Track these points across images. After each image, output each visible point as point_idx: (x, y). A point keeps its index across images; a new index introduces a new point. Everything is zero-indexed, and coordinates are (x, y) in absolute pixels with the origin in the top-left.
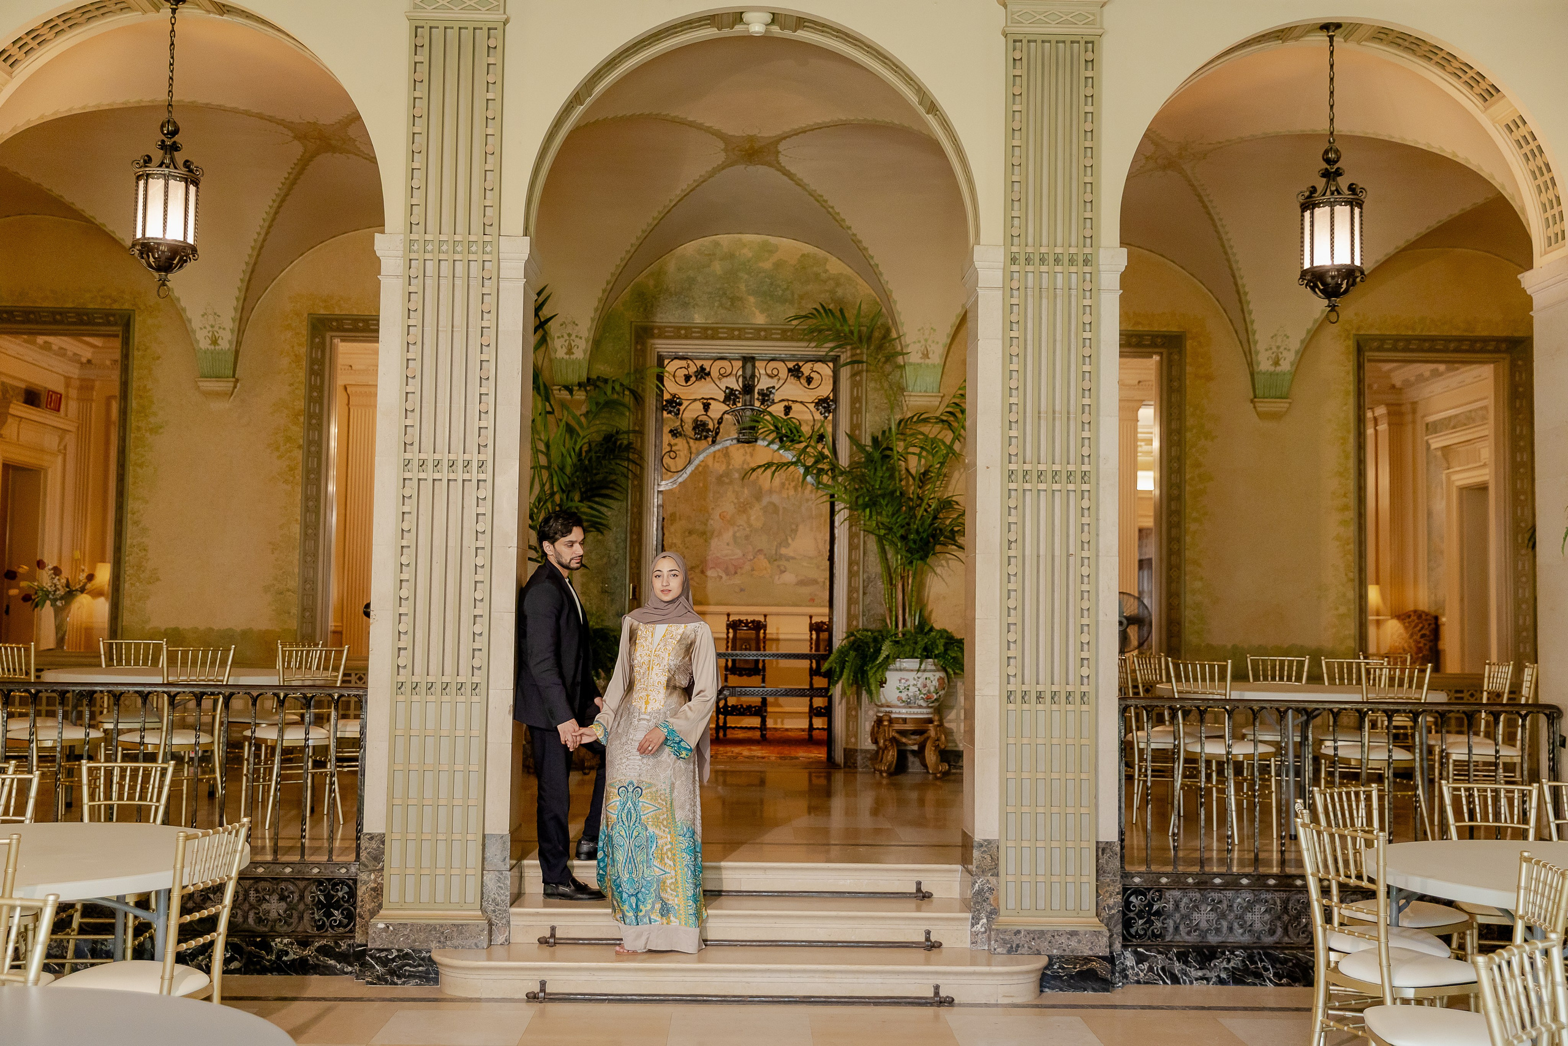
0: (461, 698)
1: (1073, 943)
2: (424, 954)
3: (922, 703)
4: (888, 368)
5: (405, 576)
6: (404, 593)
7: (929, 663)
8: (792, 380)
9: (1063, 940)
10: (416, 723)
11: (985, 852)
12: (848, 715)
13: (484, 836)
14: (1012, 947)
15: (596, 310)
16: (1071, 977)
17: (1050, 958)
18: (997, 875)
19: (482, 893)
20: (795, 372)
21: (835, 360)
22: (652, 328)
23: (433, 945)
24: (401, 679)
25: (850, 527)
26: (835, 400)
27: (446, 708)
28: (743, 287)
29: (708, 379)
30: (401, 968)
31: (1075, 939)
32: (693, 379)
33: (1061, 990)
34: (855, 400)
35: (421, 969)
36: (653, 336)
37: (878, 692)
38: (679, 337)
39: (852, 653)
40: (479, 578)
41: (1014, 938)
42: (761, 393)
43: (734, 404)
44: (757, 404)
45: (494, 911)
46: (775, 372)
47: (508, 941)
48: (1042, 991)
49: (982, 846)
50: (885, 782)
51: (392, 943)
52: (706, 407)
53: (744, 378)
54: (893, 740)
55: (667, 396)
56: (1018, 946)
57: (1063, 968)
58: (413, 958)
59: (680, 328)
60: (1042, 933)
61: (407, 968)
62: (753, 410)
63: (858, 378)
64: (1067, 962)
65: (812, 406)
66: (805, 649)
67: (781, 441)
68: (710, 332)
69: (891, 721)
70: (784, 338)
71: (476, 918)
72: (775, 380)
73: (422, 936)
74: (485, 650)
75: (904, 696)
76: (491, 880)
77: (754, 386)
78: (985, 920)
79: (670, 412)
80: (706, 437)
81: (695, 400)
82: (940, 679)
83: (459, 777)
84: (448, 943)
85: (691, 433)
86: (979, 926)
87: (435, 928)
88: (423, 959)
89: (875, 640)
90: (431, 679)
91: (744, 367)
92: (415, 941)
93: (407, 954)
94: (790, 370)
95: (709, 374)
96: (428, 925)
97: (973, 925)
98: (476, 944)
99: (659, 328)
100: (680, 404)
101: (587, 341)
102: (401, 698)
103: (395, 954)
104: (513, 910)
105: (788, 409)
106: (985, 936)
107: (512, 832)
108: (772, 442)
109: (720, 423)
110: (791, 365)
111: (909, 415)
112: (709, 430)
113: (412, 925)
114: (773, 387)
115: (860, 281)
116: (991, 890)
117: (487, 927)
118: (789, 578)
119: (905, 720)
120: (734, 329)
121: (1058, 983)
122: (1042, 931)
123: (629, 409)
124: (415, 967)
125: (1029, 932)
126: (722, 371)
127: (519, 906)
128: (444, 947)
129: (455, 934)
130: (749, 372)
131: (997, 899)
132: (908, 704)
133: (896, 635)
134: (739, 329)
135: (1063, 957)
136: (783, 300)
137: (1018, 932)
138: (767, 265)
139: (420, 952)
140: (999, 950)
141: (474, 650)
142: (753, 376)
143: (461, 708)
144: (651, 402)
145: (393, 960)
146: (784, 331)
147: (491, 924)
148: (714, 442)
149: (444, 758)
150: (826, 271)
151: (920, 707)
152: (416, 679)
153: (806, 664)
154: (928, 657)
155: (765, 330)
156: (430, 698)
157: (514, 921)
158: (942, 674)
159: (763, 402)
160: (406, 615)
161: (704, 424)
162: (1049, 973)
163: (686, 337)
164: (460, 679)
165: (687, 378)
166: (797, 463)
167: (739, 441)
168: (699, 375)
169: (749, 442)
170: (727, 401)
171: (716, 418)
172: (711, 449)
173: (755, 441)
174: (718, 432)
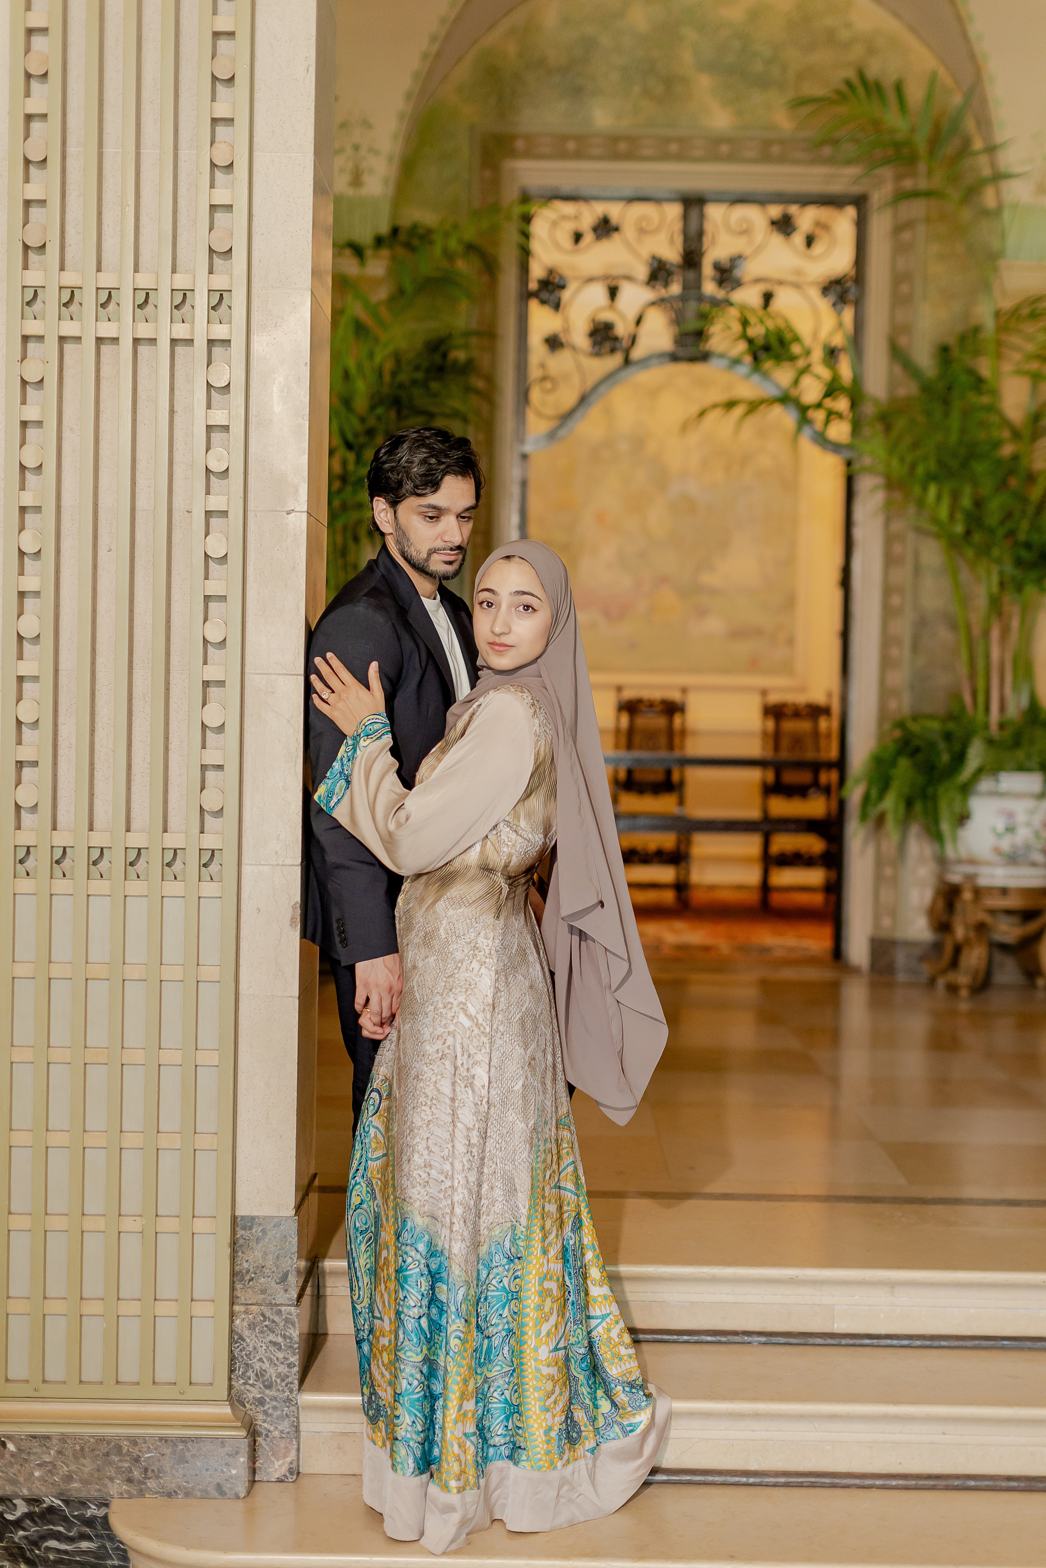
0: (173, 888)
2: (92, 1511)
3: (1038, 857)
4: (966, 215)
5: (30, 583)
6: (29, 625)
8: (777, 239)
10: (63, 949)
12: (879, 878)
13: (234, 1218)
15: (409, 96)
19: (232, 1359)
20: (784, 225)
21: (860, 202)
22: (512, 138)
23: (115, 1488)
24: (25, 838)
25: (888, 521)
26: (861, 281)
27: (138, 910)
28: (687, 57)
29: (618, 236)
30: (35, 1543)
32: (588, 237)
34: (899, 278)
35: (85, 1545)
36: (513, 154)
37: (955, 839)
38: (563, 155)
39: (904, 763)
40: (214, 587)
42: (716, 266)
43: (666, 287)
44: (709, 288)
45: (261, 1402)
46: (746, 225)
47: (295, 1472)
50: (964, 1006)
51: (13, 1482)
52: (613, 292)
53: (685, 236)
54: (981, 928)
55: (537, 271)
58: (65, 1519)
59: (565, 138)
61: (53, 1543)
62: (701, 299)
63: (906, 236)
65: (814, 293)
66: (754, 749)
67: (756, 358)
68: (623, 146)
69: (978, 892)
70: (765, 157)
71: (218, 1423)
72: (744, 239)
73: (88, 1466)
74: (232, 769)
75: (1005, 844)
76: (252, 1326)
77: (703, 253)
79: (543, 302)
80: (613, 351)
81: (592, 278)
83: (171, 1081)
84: (151, 1484)
85: (586, 345)
87: (119, 1448)
88: (90, 1522)
89: (948, 736)
90: (98, 839)
91: (685, 217)
92: (69, 1478)
93: (51, 1510)
94: (773, 223)
95: (617, 228)
96: (101, 1439)
98: (219, 1488)
99: (527, 138)
100: (562, 287)
101: (390, 159)
102: (25, 885)
103: (22, 1508)
104: (307, 1398)
105: (768, 297)
107: (298, 1208)
108: (736, 362)
109: (639, 322)
110: (775, 211)
111: (1006, 304)
112: (616, 339)
113: (63, 1438)
114: (740, 257)
115: (914, 43)
117: (244, 1445)
118: (715, 625)
119: (1004, 891)
120: (667, 140)
124: (71, 1540)
126: (643, 223)
127: (319, 1388)
128: (141, 1494)
129: (167, 1464)
130: (694, 225)
132: (1012, 859)
133: (986, 727)
134: (681, 140)
136: (763, 83)
138: (735, 14)
139: (83, 1504)
141: (204, 768)
142: (700, 234)
143: (174, 910)
144: (509, 282)
145: (18, 1524)
146: (767, 144)
147: (253, 1433)
148: (627, 362)
149: (135, 1034)
150: (848, 25)
151: (1034, 864)
152: (61, 839)
153: (755, 775)
155: (729, 140)
156: (98, 886)
157: (309, 1424)
159: (720, 282)
160: (35, 679)
161: (609, 327)
163: (578, 155)
164: (172, 840)
165: (578, 237)
166: (785, 399)
167: (674, 358)
168: (599, 231)
169: (692, 359)
170: (652, 283)
171: (631, 315)
172: (623, 374)
173: (704, 357)
174: (634, 339)
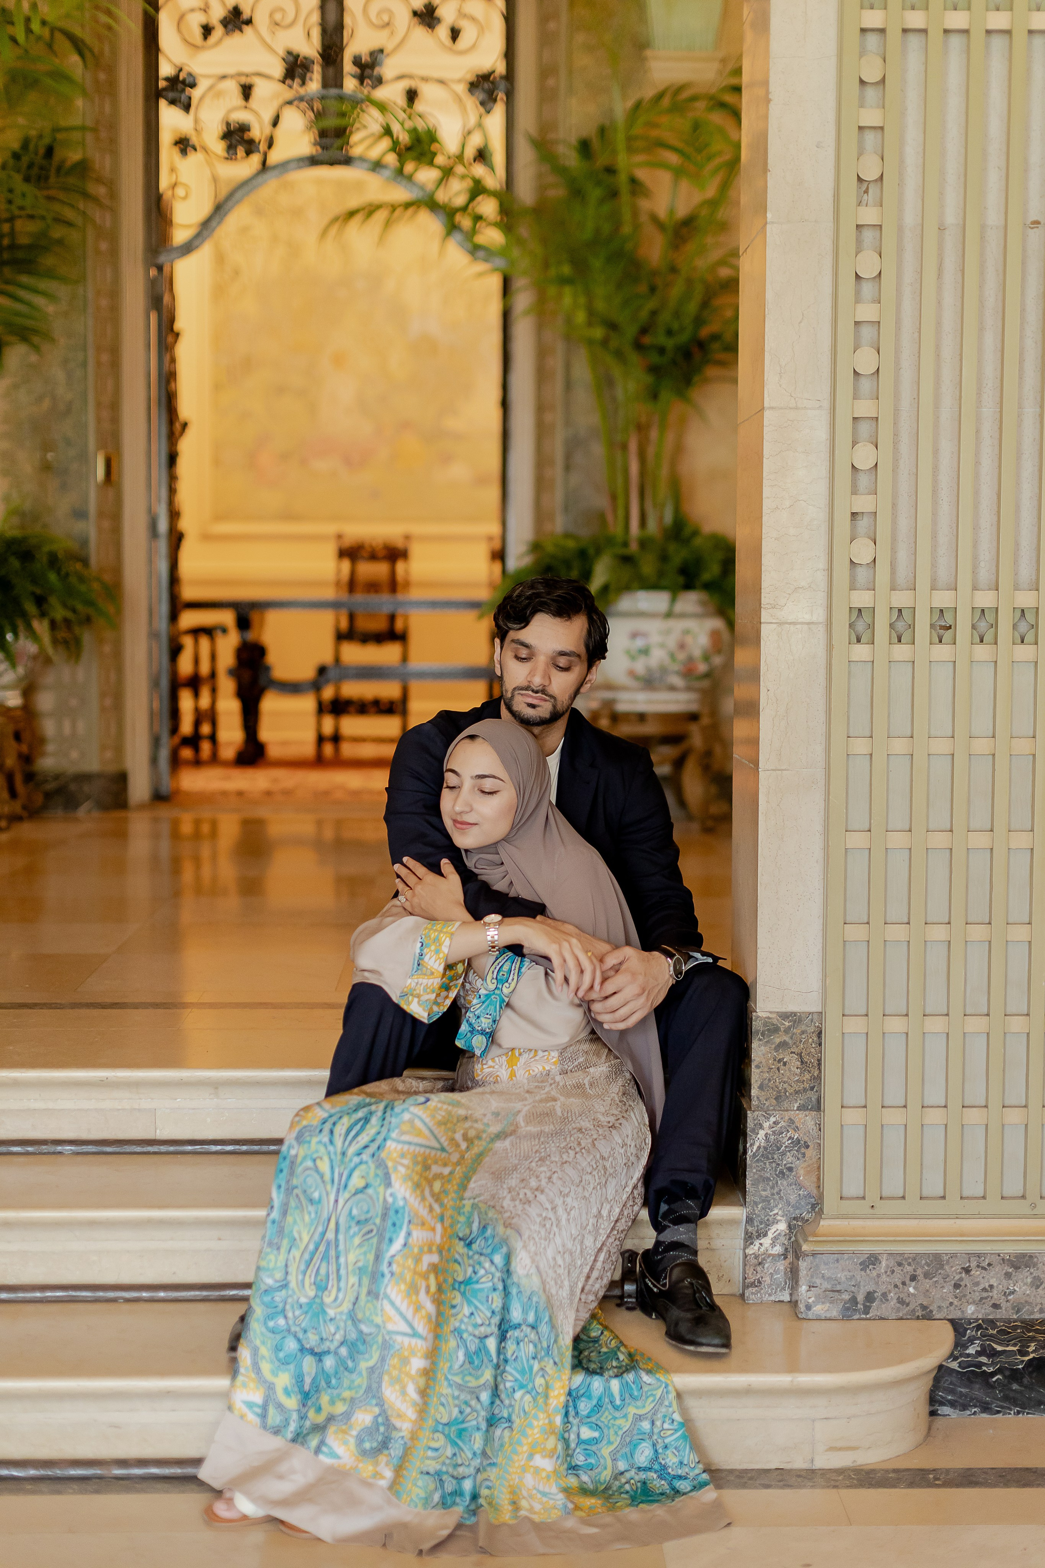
1: (1021, 1286)
3: (676, 680)
7: (690, 601)
8: (420, 32)
9: (994, 1278)
11: (783, 1045)
14: (854, 1300)
16: (1014, 1375)
17: (958, 1326)
18: (818, 1107)
20: (427, 17)
25: (540, 333)
26: (510, 76)
29: (247, 29)
31: (1025, 1277)
32: (218, 31)
33: (986, 1408)
34: (545, 72)
41: (859, 1275)
42: (357, 61)
43: (303, 83)
44: (350, 84)
46: (386, 18)
48: (933, 1413)
49: (776, 1030)
52: (247, 91)
53: (324, 32)
55: (166, 70)
56: (870, 1297)
57: (993, 1354)
60: (937, 1261)
62: (341, 98)
63: (551, 26)
64: (1006, 1332)
65: (461, 89)
67: (400, 160)
72: (385, 33)
75: (640, 667)
77: (341, 49)
78: (782, 1226)
79: (173, 102)
80: (249, 154)
81: (224, 77)
82: (715, 635)
85: (219, 147)
86: (766, 1241)
89: (581, 554)
91: (322, 8)
94: (415, 13)
95: (249, 22)
97: (749, 1239)
100: (193, 85)
105: (412, 95)
106: (782, 1265)
108: (380, 164)
109: (275, 123)
110: (418, 3)
112: (251, 141)
114: (381, 51)
116: (799, 1145)
119: (642, 717)
121: (978, 1391)
122: (937, 1257)
123: (85, 93)
125: (900, 1260)
126: (278, 17)
130: (332, 17)
131: (818, 1169)
132: (648, 682)
133: (626, 543)
135: (992, 1323)
137: (872, 1260)
140: (819, 1309)
142: (340, 27)
148: (264, 166)
154: (688, 586)
158: (717, 623)
159: (361, 79)
161: (243, 128)
162: (954, 1365)
165: (207, 30)
166: (431, 204)
167: (313, 161)
168: (230, 27)
169: (332, 163)
170: (288, 81)
171: (267, 116)
172: (260, 179)
173: (347, 161)
174: (270, 144)
